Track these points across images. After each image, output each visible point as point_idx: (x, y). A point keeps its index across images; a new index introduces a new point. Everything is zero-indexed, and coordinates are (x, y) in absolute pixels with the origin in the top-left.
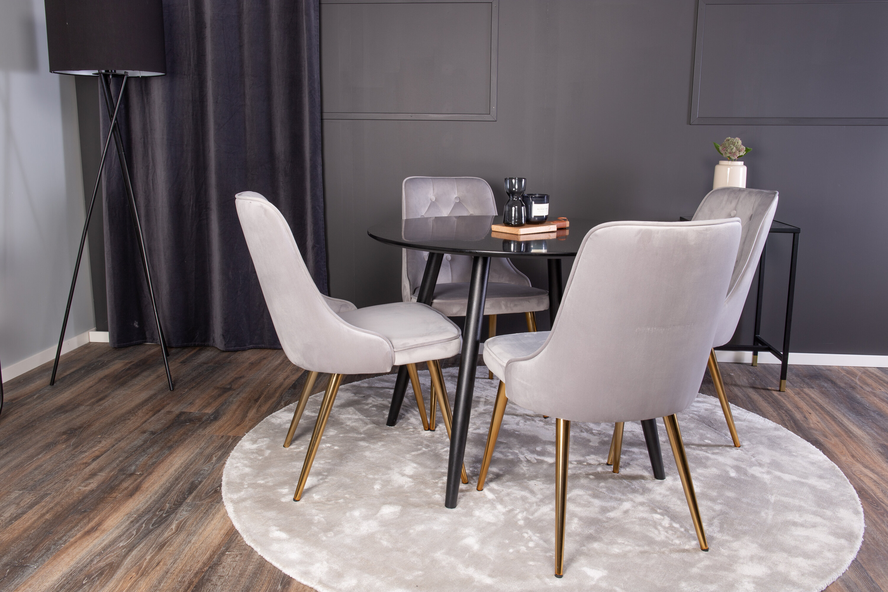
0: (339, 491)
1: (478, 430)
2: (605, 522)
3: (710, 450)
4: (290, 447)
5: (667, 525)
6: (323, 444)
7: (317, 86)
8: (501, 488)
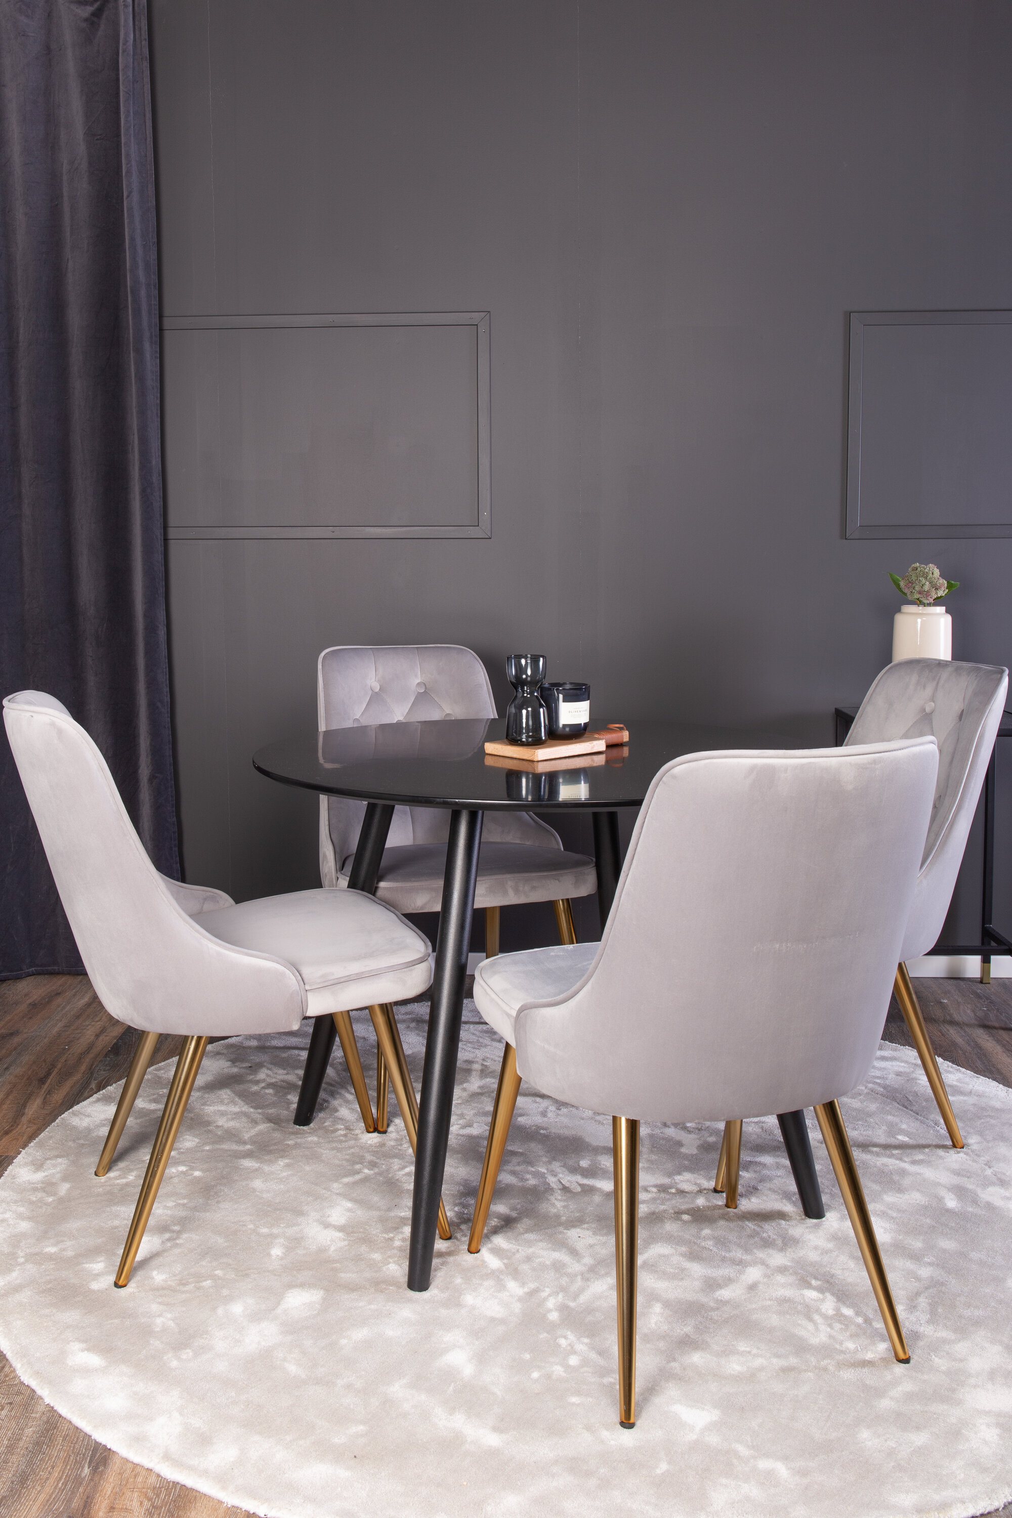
0: (204, 1263)
1: (469, 1129)
2: (713, 1309)
3: (907, 1156)
4: (107, 1175)
5: (831, 1312)
6: (172, 1167)
7: (156, 479)
8: (514, 1246)
